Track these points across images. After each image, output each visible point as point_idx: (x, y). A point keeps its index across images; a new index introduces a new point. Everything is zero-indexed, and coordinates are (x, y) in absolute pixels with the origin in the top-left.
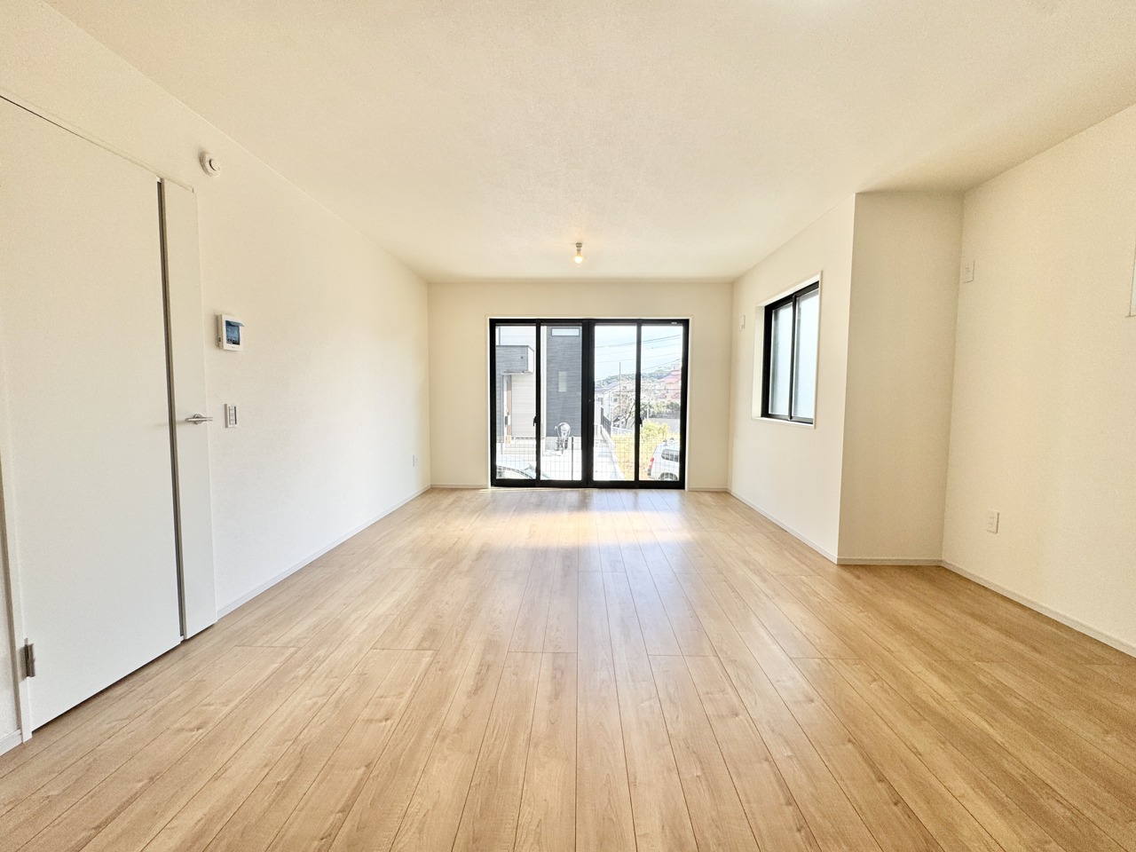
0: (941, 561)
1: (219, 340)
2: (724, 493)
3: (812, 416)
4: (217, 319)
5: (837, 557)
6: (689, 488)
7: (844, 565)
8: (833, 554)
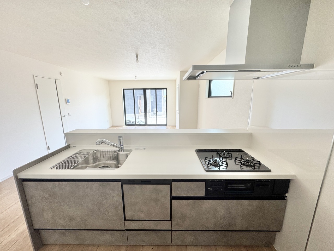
1: (66, 103)
4: (66, 99)
6: (168, 125)
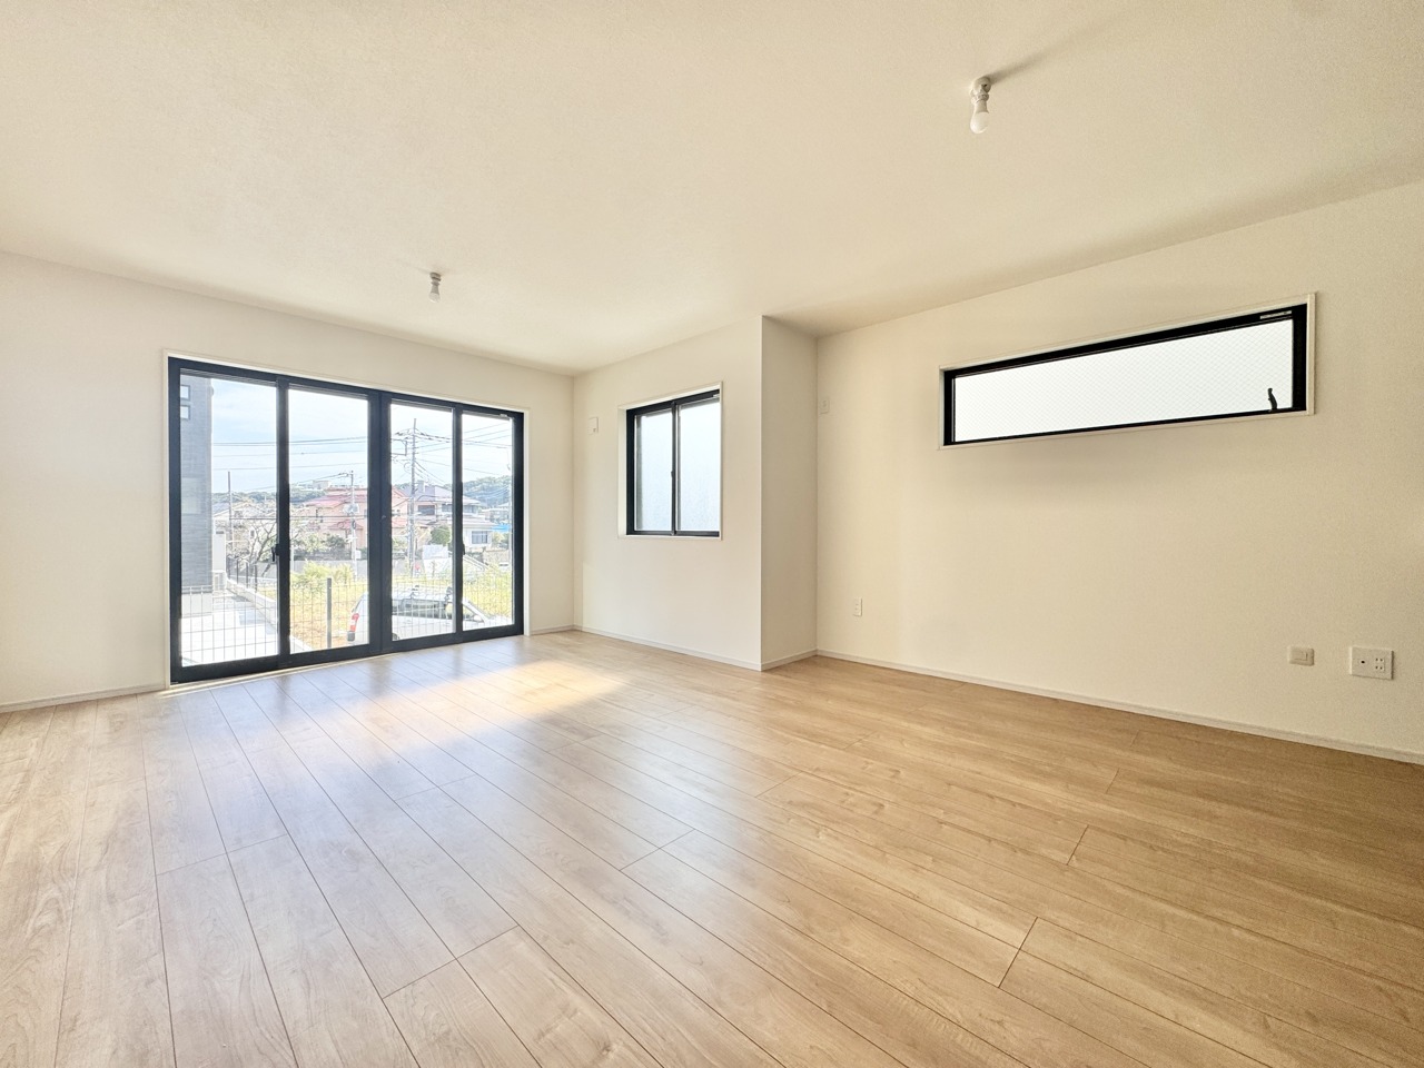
0: (816, 651)
2: (573, 630)
3: (717, 529)
5: (760, 664)
6: (531, 631)
7: (767, 669)
8: (754, 661)
